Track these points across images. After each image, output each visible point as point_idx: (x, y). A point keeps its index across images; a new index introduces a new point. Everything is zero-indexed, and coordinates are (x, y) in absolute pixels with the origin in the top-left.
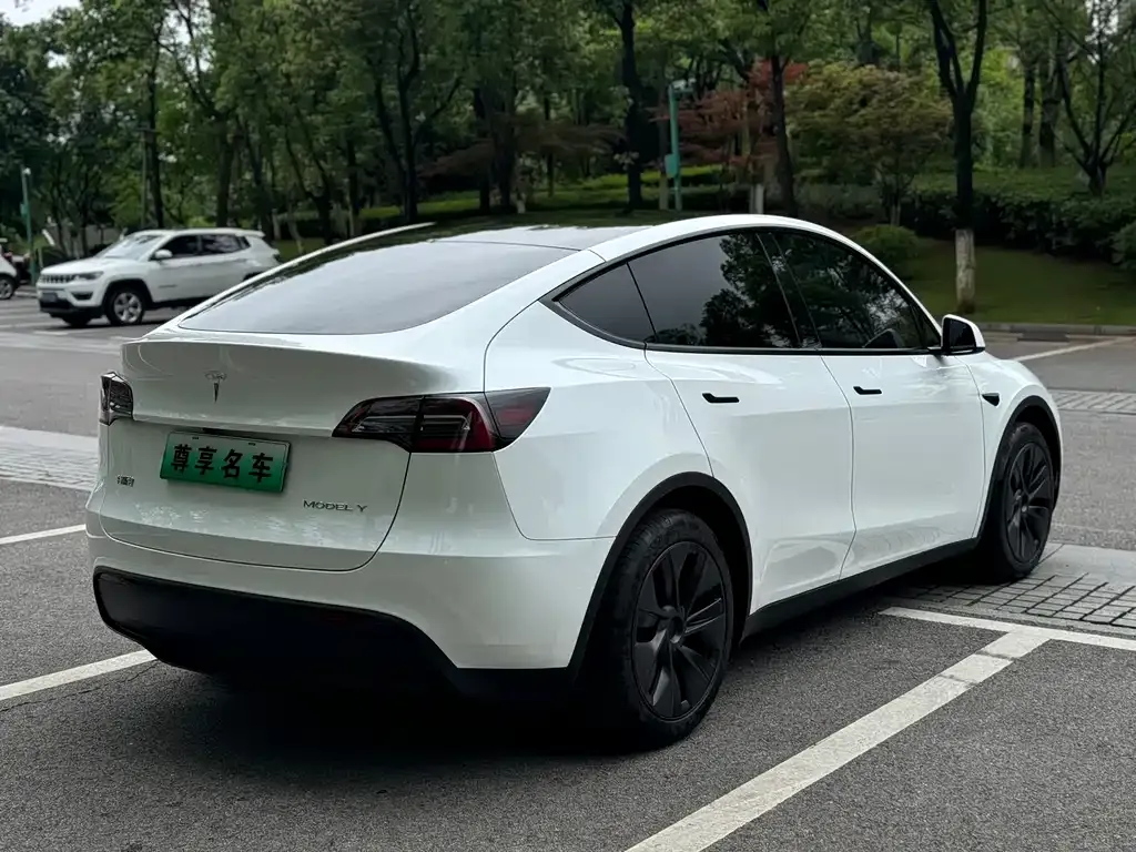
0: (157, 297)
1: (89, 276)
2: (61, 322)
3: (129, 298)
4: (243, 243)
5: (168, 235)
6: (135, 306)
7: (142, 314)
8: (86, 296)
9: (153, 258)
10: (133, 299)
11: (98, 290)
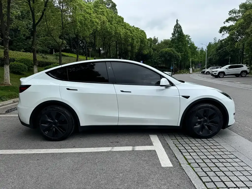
0: (226, 74)
1: (216, 71)
2: (214, 77)
3: (222, 74)
4: (242, 66)
5: (229, 65)
6: (223, 75)
7: (224, 76)
8: (216, 74)
9: (226, 69)
10: (223, 74)
11: (217, 73)
